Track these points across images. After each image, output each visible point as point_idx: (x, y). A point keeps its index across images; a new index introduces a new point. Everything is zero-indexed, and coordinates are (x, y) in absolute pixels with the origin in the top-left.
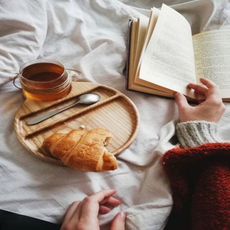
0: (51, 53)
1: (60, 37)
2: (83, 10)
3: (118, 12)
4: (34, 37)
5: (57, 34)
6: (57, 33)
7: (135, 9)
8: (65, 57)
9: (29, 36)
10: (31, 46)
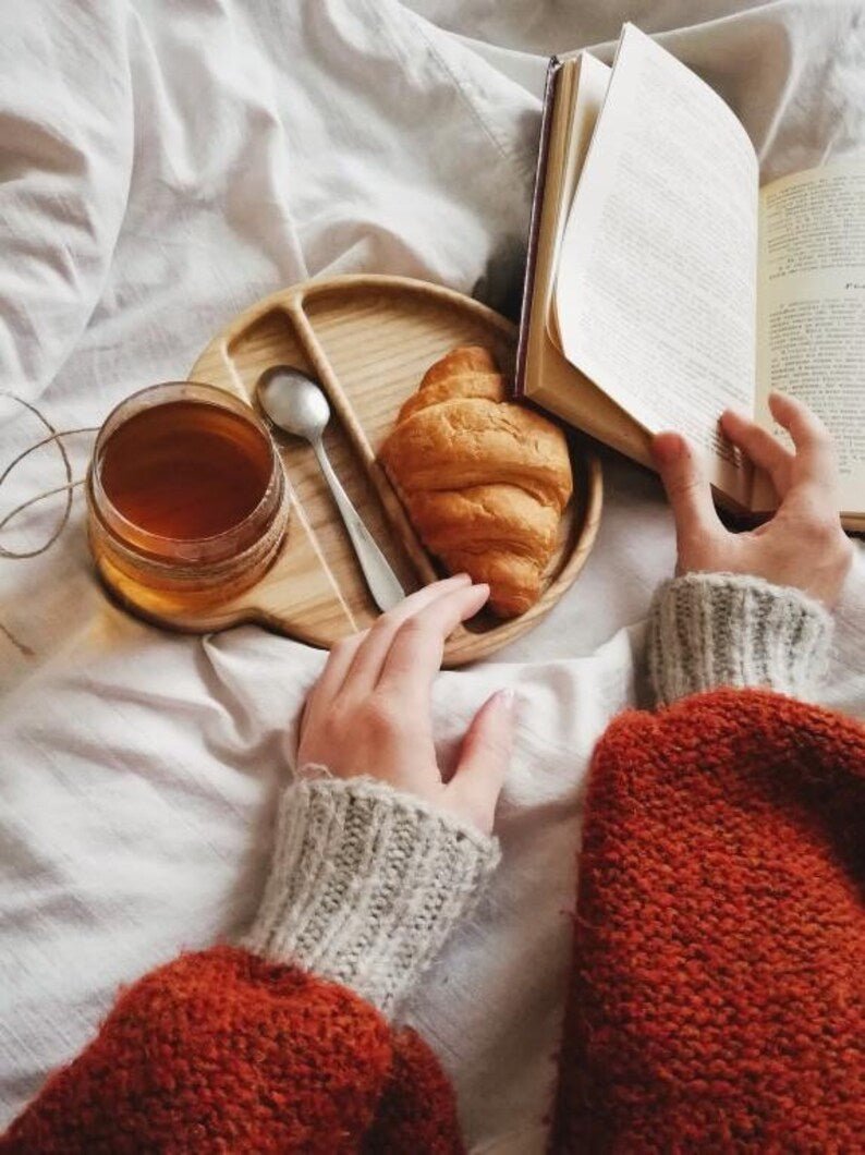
0: (146, 289)
1: (186, 203)
2: (275, 58)
3: (415, 75)
4: (80, 205)
5: (171, 188)
6: (172, 182)
7: (481, 53)
8: (204, 314)
9: (62, 198)
10: (70, 250)
